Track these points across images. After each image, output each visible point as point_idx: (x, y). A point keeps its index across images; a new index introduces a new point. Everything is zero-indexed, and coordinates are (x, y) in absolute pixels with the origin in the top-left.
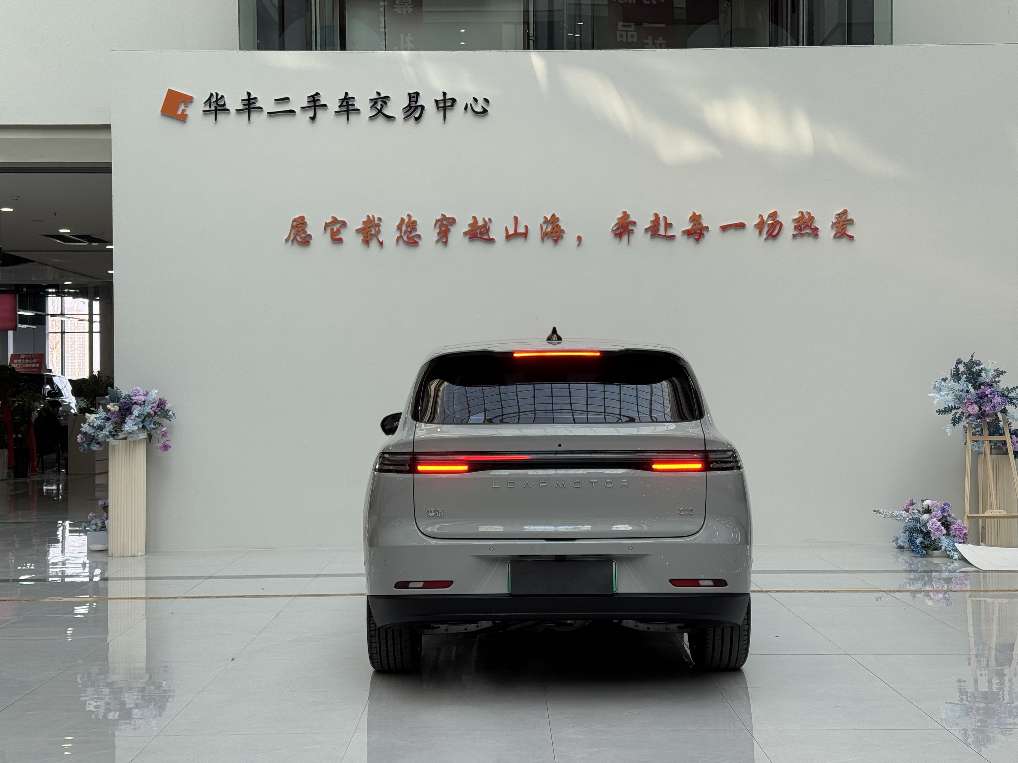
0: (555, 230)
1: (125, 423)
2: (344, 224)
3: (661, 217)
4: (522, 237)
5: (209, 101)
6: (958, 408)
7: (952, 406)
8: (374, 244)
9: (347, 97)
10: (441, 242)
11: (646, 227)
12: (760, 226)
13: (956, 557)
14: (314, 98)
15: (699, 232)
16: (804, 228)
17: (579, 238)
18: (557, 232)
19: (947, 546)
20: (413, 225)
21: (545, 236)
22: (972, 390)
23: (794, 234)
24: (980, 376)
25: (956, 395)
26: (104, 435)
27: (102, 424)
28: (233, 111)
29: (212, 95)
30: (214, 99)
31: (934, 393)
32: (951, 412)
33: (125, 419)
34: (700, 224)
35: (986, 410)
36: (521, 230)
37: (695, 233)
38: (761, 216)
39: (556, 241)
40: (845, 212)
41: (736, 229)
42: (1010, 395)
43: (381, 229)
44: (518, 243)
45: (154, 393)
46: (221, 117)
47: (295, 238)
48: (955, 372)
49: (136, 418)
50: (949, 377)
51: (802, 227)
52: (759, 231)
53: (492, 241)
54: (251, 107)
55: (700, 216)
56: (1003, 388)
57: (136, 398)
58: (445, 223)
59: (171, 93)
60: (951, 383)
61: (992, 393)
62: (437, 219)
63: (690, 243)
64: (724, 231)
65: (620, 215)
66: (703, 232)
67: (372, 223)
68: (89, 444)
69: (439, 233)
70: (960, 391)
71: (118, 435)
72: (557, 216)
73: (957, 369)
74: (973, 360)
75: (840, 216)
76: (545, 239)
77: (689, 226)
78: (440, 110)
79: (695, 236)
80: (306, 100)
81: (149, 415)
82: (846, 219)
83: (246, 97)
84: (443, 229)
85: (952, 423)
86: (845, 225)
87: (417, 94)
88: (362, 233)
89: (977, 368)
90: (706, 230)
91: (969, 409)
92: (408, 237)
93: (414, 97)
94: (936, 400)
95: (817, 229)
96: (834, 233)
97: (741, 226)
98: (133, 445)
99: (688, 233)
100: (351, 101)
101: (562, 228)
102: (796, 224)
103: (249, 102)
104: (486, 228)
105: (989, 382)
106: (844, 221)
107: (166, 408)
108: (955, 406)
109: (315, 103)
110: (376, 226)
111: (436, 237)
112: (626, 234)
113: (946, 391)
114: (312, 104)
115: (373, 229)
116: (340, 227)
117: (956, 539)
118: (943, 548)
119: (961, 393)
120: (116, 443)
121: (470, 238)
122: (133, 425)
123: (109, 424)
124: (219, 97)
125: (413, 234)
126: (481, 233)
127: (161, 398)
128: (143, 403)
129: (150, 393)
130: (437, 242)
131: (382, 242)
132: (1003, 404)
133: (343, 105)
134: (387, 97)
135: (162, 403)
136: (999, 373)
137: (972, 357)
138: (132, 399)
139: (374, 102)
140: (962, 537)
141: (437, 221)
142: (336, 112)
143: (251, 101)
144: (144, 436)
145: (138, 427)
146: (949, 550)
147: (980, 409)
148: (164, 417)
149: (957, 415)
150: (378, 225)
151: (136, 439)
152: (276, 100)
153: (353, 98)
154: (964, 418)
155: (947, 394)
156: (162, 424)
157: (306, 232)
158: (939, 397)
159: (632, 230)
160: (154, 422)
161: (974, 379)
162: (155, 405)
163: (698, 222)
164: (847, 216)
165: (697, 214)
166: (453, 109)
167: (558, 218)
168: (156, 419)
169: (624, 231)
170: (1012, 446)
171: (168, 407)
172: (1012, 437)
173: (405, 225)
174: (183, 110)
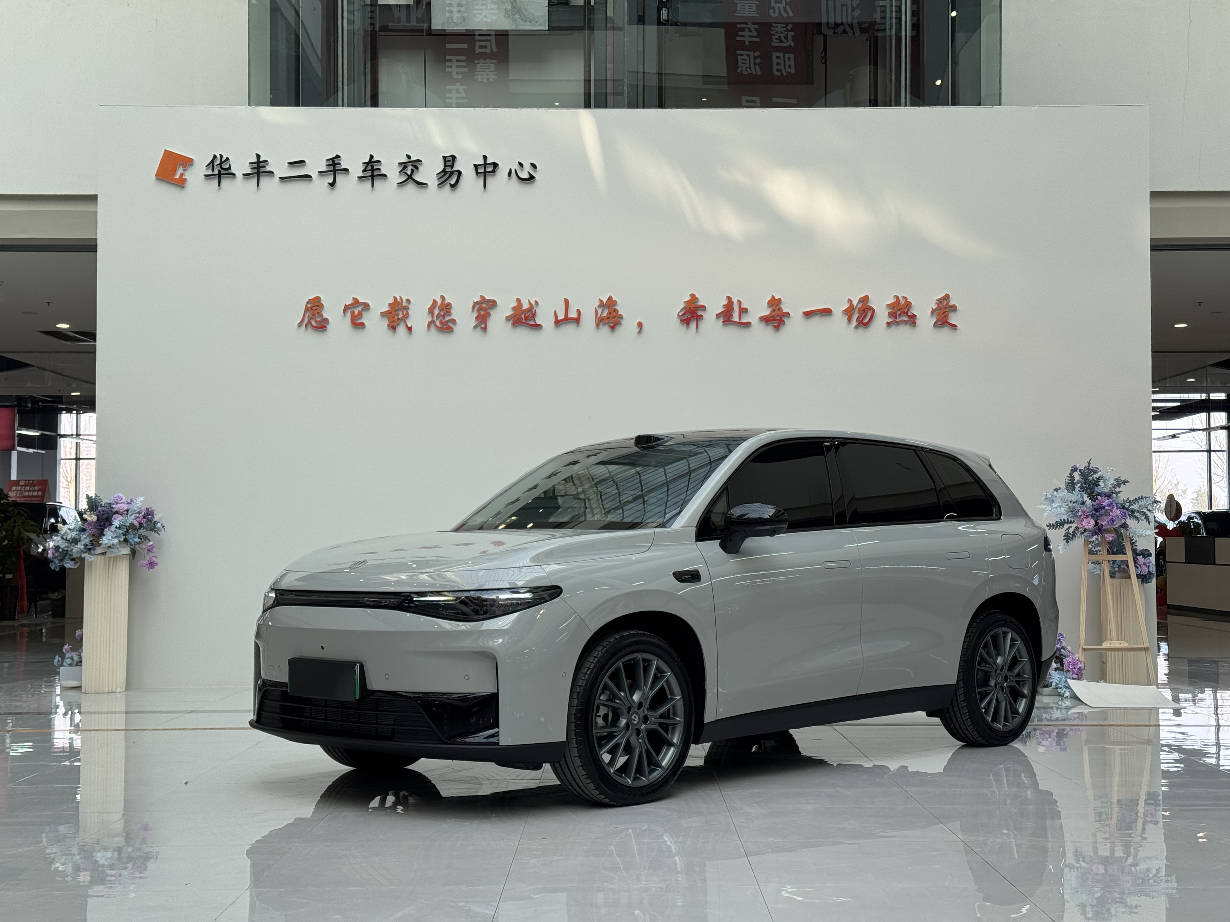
0: (611, 316)
1: (104, 535)
2: (366, 306)
3: (735, 301)
4: (573, 322)
5: (212, 164)
6: (1072, 522)
7: (1064, 519)
8: (401, 329)
9: (372, 160)
10: (479, 328)
11: (718, 313)
12: (849, 312)
13: (1067, 694)
14: (333, 161)
15: (778, 318)
16: (899, 315)
17: (640, 325)
18: (614, 317)
19: (1058, 682)
20: (447, 308)
21: (600, 321)
22: (1089, 502)
23: (889, 321)
24: (1099, 485)
25: (1069, 508)
26: (79, 550)
27: (77, 537)
28: (239, 175)
29: (215, 157)
30: (218, 162)
31: (1044, 504)
32: (1063, 526)
33: (103, 530)
34: (780, 309)
35: (1104, 524)
36: (573, 314)
37: (774, 320)
38: (850, 301)
39: (613, 328)
40: (947, 297)
41: (822, 316)
42: (1131, 507)
43: (410, 312)
44: (569, 329)
45: (139, 500)
46: (225, 182)
47: (309, 322)
48: (1069, 481)
49: (117, 530)
50: (1063, 486)
52: (848, 318)
53: (538, 327)
54: (260, 171)
55: (780, 300)
56: (1124, 500)
57: (117, 506)
58: (484, 305)
59: (168, 154)
60: (1064, 493)
61: (1111, 505)
62: (475, 301)
63: (769, 330)
64: (808, 318)
65: (688, 298)
66: (783, 319)
67: (400, 306)
68: (61, 560)
69: (477, 318)
70: (1074, 503)
71: (94, 550)
72: (614, 299)
73: (1072, 477)
74: (1090, 468)
75: (941, 302)
76: (601, 325)
77: (767, 312)
78: (481, 176)
79: (774, 323)
80: (325, 163)
81: (132, 526)
82: (948, 305)
83: (255, 160)
84: (482, 313)
85: (1064, 540)
86: (946, 312)
87: (454, 157)
88: (388, 318)
89: (1094, 476)
90: (786, 316)
91: (1083, 523)
92: (441, 322)
93: (450, 161)
94: (1046, 513)
95: (914, 316)
96: (934, 320)
97: (827, 312)
98: (114, 561)
99: (766, 320)
100: (377, 165)
101: (620, 312)
102: (891, 310)
103: (258, 165)
104: (532, 311)
105: (1107, 493)
106: (945, 308)
107: (155, 520)
108: (1068, 519)
109: (334, 168)
110: (404, 309)
111: (474, 323)
112: (694, 320)
113: (1060, 503)
114: (332, 168)
115: (400, 313)
116: (362, 310)
117: (1069, 674)
118: (1054, 684)
119: (1075, 504)
120: (93, 559)
121: (513, 324)
122: (112, 538)
123: (85, 536)
124: (223, 160)
125: (447, 319)
126: (526, 318)
127: (148, 507)
128: (126, 512)
129: (135, 501)
130: (475, 327)
131: (411, 327)
132: (1123, 517)
133: (367, 169)
134: (419, 161)
135: (149, 513)
136: (1120, 482)
137: (1089, 463)
138: (112, 508)
139: (404, 166)
140: (1076, 672)
141: (475, 304)
142: (359, 177)
143: (261, 165)
144: (126, 551)
145: (119, 541)
146: (1061, 686)
147: (1097, 523)
148: (152, 530)
149: (1071, 531)
150: (406, 308)
151: (117, 555)
152: (289, 163)
153: (379, 161)
154: (1078, 535)
155: (1060, 507)
156: (148, 538)
157: (322, 315)
158: (1050, 509)
159: (701, 316)
160: (139, 535)
161: (1090, 489)
162: (141, 515)
163: (778, 307)
164: (949, 301)
165: (777, 298)
166: (494, 175)
167: (615, 301)
168: (141, 531)
169: (692, 317)
170: (1136, 567)
171: (156, 518)
172: (1138, 557)
173: (437, 308)
174: (181, 173)
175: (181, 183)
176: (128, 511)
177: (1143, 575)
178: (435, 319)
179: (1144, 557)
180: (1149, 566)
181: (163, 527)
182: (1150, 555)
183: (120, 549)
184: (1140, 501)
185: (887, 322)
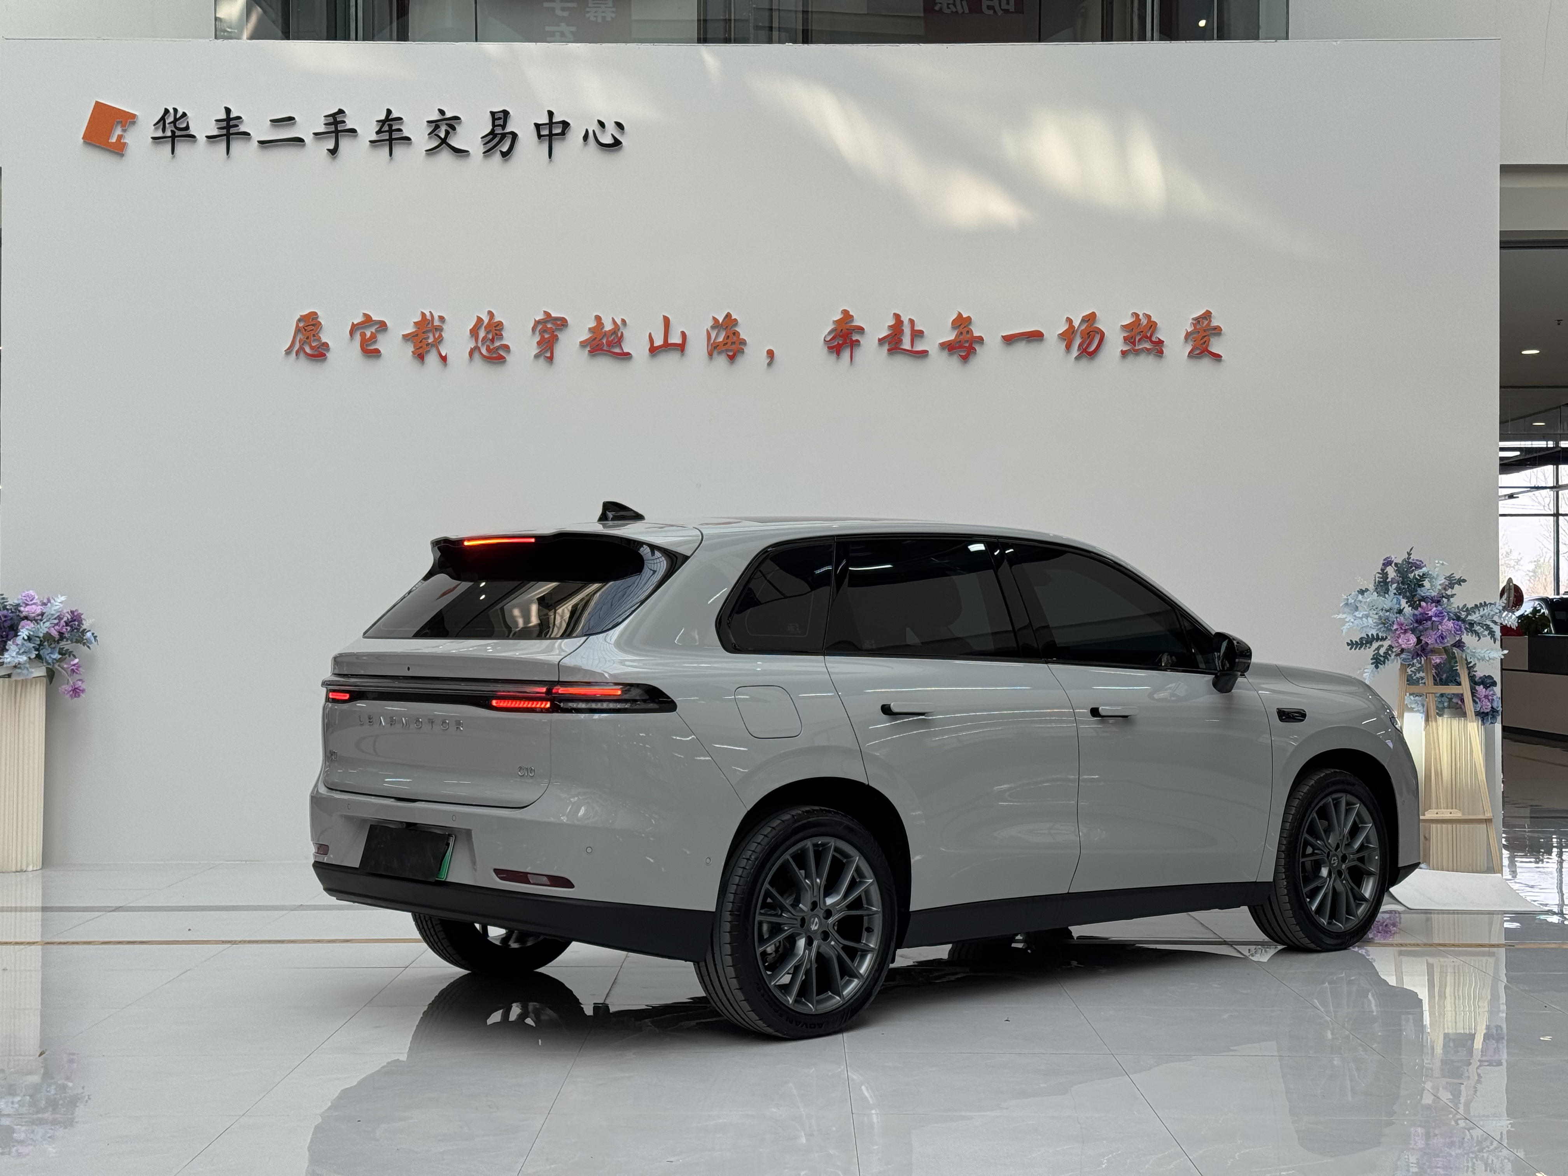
0: (730, 341)
1: (7, 650)
2: (382, 326)
3: (905, 319)
4: (678, 350)
5: (162, 122)
6: (1383, 639)
7: (1372, 635)
8: (432, 358)
9: (390, 117)
10: (543, 357)
11: (881, 337)
12: (1067, 337)
14: (335, 119)
15: (967, 345)
16: (1140, 340)
17: (771, 354)
18: (733, 343)
20: (496, 328)
21: (714, 349)
22: (1408, 610)
23: (1124, 350)
24: (1422, 586)
25: (1380, 617)
28: (201, 137)
29: (167, 111)
30: (170, 119)
31: (1344, 613)
32: (1371, 645)
33: (6, 642)
34: (969, 332)
35: (1429, 642)
36: (675, 339)
37: (961, 347)
38: (1070, 320)
39: (732, 358)
40: (1207, 315)
41: (1029, 342)
42: (1469, 618)
43: (444, 334)
44: (670, 359)
45: (59, 601)
46: (182, 148)
47: (301, 349)
48: (1380, 580)
49: (26, 643)
50: (1371, 587)
51: (1137, 339)
52: (1066, 345)
53: (627, 356)
54: (231, 132)
55: (969, 318)
56: (1458, 607)
57: (26, 609)
58: (549, 326)
59: (99, 106)
60: (1372, 597)
61: (1439, 614)
62: (537, 319)
63: (953, 362)
64: (1009, 345)
65: (838, 316)
66: (974, 346)
67: (430, 325)
69: (539, 343)
70: (1387, 611)
72: (734, 316)
73: (1385, 575)
74: (1410, 560)
75: (1199, 322)
76: (715, 355)
77: (951, 336)
78: (545, 140)
79: (960, 352)
80: (323, 120)
81: (48, 637)
82: (1209, 326)
83: (223, 116)
84: (546, 336)
85: (1372, 664)
86: (1205, 336)
87: (506, 113)
88: (412, 342)
89: (1417, 573)
90: (978, 342)
91: (1400, 641)
92: (488, 349)
93: (500, 118)
94: (1347, 626)
95: (1161, 342)
96: (1189, 348)
97: (1035, 336)
98: (22, 686)
99: (949, 347)
100: (396, 124)
101: (743, 336)
102: (1128, 334)
103: (228, 124)
104: (617, 335)
105: (1434, 596)
106: (1205, 331)
107: (84, 627)
108: (1377, 635)
109: (336, 128)
110: (436, 329)
111: (535, 351)
112: (847, 347)
113: (1366, 611)
114: (332, 128)
115: (431, 335)
116: (376, 331)
119: (1388, 613)
121: (591, 352)
122: (18, 653)
124: (178, 116)
125: (497, 344)
126: (609, 344)
127: (73, 609)
128: (39, 617)
129: (52, 601)
130: (537, 356)
131: (446, 356)
132: (1458, 632)
133: (382, 130)
134: (456, 118)
135: (75, 618)
136: (1453, 582)
137: (1409, 554)
138: (20, 611)
139: (435, 125)
141: (537, 323)
142: (370, 141)
143: (232, 123)
144: (40, 671)
145: (30, 658)
147: (1419, 641)
148: (77, 641)
149: (1382, 651)
150: (439, 329)
151: (27, 677)
152: (272, 121)
153: (400, 119)
154: (1393, 657)
155: (1367, 616)
156: (74, 653)
157: (320, 338)
158: (1352, 620)
159: (858, 341)
160: (60, 648)
161: (1410, 592)
162: (62, 623)
163: (966, 329)
164: (1210, 321)
165: (965, 316)
166: (564, 139)
167: (736, 320)
168: (63, 644)
169: (845, 343)
170: (1474, 701)
171: (86, 625)
172: (1477, 687)
173: (483, 328)
174: (118, 136)
175: (119, 149)
176: (42, 614)
177: (1483, 713)
178: (480, 344)
179: (1486, 687)
180: (1493, 700)
181: (95, 637)
182: (1494, 684)
183: (30, 670)
184: (1481, 609)
185: (1122, 351)
